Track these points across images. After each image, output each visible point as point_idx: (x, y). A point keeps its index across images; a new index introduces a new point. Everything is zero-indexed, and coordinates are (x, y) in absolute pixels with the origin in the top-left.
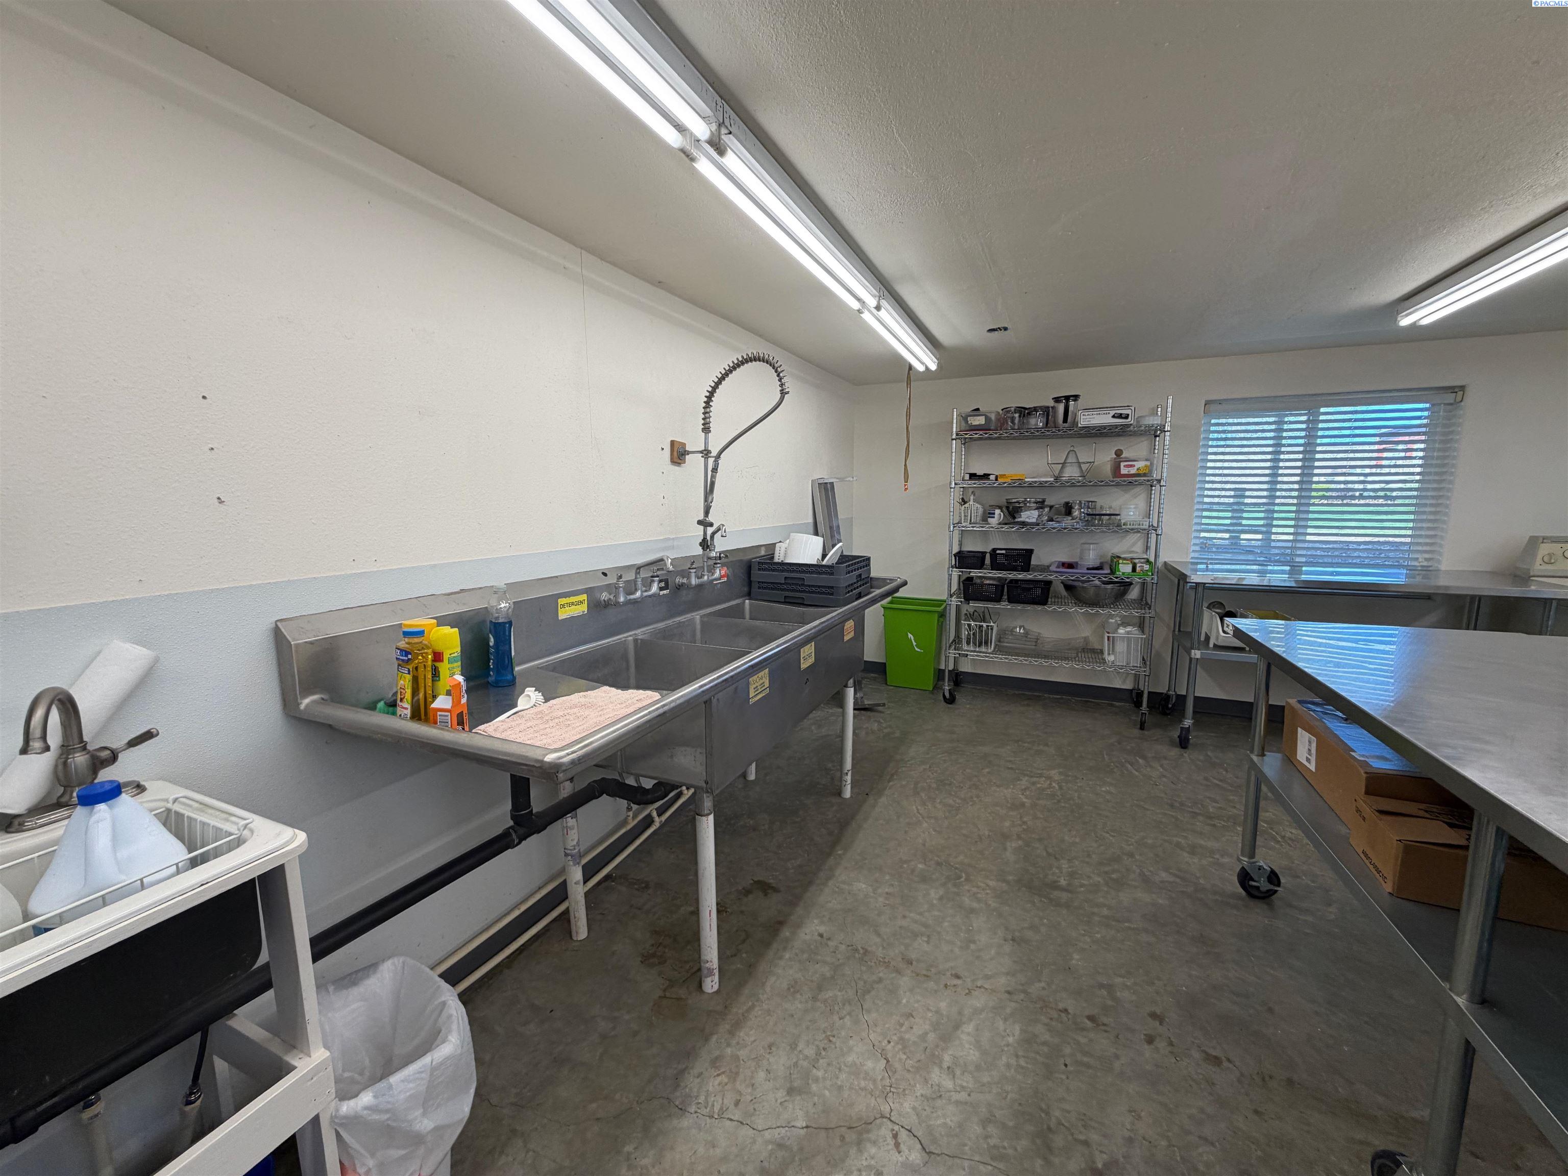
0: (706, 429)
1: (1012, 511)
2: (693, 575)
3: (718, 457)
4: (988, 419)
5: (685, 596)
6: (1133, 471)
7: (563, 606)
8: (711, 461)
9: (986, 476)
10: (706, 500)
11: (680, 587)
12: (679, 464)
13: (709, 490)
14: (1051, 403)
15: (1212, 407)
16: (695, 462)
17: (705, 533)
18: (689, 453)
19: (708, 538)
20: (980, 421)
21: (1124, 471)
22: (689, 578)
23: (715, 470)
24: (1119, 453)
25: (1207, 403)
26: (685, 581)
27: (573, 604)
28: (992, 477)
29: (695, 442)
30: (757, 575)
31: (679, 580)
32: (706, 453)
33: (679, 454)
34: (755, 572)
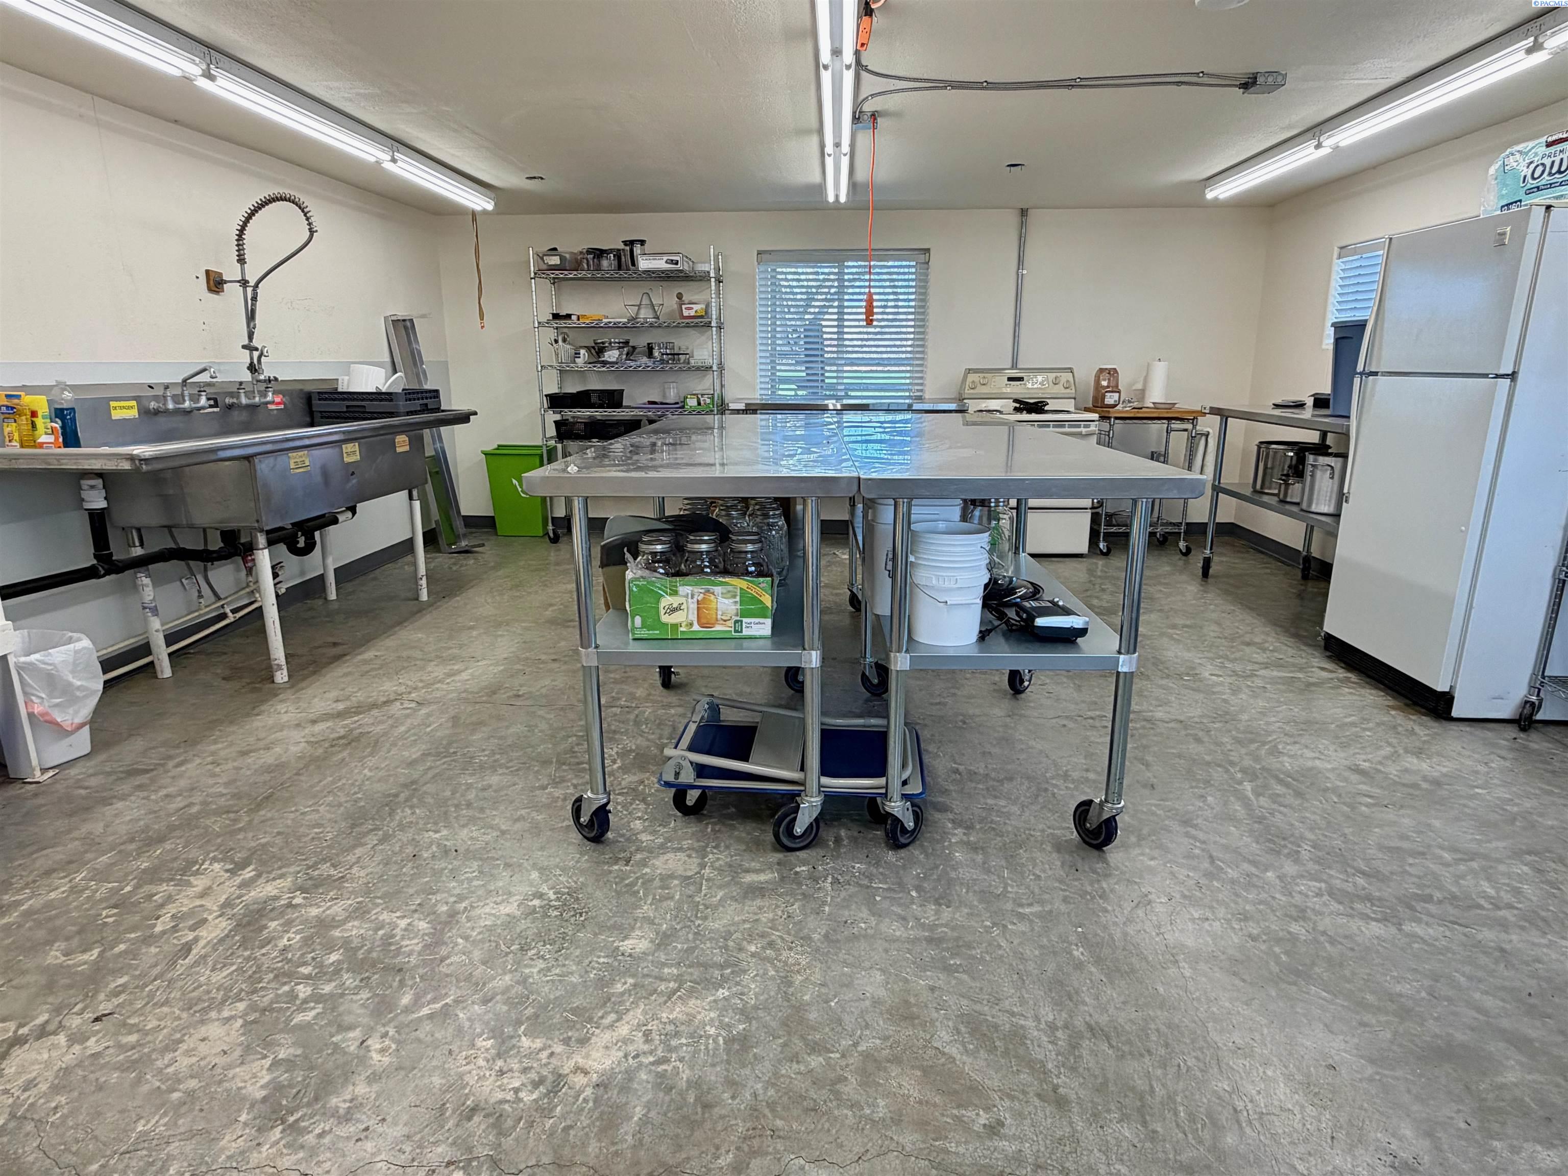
0: (241, 260)
1: (598, 350)
2: (243, 395)
3: (256, 286)
4: (562, 258)
5: (237, 416)
6: (692, 313)
7: (115, 408)
8: (249, 290)
9: (568, 316)
10: (248, 326)
11: (230, 407)
12: (217, 293)
13: (251, 316)
14: (622, 246)
15: (764, 256)
16: (233, 291)
17: (252, 358)
18: (226, 282)
19: (255, 361)
20: (555, 260)
21: (686, 313)
22: (238, 397)
23: (254, 299)
24: (680, 296)
25: (759, 253)
26: (235, 400)
27: (124, 407)
28: (574, 317)
29: (231, 271)
30: (317, 404)
31: (228, 400)
32: (244, 283)
33: (216, 283)
34: (315, 402)
